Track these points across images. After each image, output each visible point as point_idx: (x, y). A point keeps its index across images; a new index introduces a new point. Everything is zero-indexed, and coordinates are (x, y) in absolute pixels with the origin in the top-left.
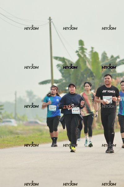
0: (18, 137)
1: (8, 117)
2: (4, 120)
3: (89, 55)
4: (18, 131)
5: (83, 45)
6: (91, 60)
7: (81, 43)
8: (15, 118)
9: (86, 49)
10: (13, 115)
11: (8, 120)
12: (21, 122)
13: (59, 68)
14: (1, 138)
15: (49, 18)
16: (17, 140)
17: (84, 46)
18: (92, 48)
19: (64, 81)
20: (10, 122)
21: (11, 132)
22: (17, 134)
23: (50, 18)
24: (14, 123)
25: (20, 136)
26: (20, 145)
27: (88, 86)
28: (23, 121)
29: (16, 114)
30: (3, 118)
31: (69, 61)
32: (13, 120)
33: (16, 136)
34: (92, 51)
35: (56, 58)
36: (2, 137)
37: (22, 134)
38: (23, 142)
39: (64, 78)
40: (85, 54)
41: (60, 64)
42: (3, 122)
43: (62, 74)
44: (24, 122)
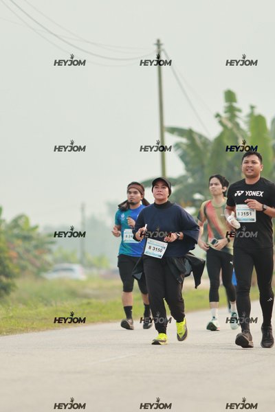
0: (89, 304)
1: (66, 259)
2: (58, 266)
3: (246, 123)
4: (88, 291)
5: (235, 101)
6: (249, 134)
7: (230, 96)
8: (81, 262)
9: (239, 111)
10: (78, 256)
11: (66, 265)
12: (95, 272)
13: (180, 152)
14: (52, 305)
15: (156, 42)
16: (86, 311)
17: (235, 105)
18: (252, 107)
19: (190, 181)
20: (71, 270)
21: (73, 294)
22: (86, 296)
23: (158, 41)
24: (79, 274)
25: (93, 301)
26: (93, 322)
27: (216, 184)
28: (99, 268)
29: (83, 253)
30: (56, 261)
31: (201, 136)
32: (77, 267)
33: (85, 301)
34: (251, 115)
35: (173, 130)
36: (53, 303)
37: (97, 297)
38: (99, 315)
39: (189, 174)
40: (238, 120)
41: (181, 143)
42: (56, 271)
43: (186, 163)
44: (103, 272)
